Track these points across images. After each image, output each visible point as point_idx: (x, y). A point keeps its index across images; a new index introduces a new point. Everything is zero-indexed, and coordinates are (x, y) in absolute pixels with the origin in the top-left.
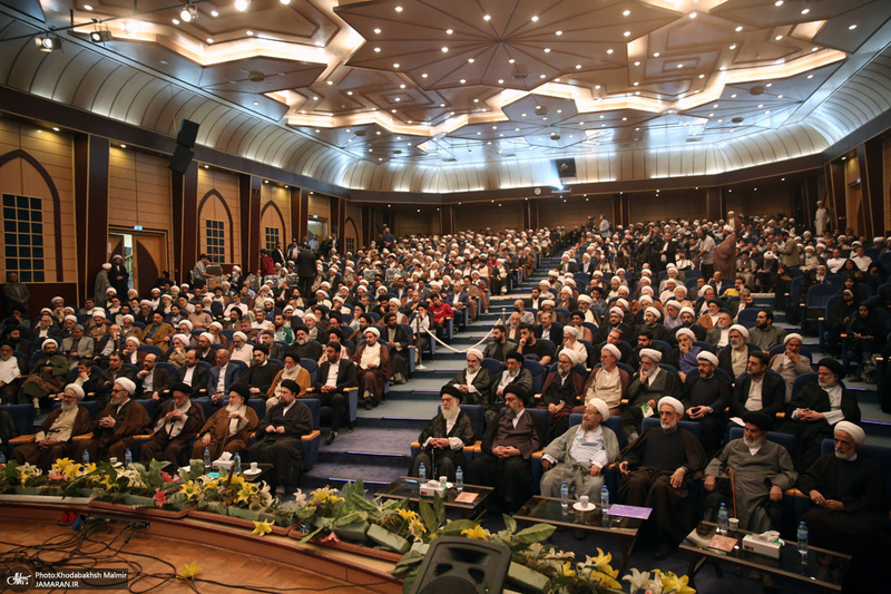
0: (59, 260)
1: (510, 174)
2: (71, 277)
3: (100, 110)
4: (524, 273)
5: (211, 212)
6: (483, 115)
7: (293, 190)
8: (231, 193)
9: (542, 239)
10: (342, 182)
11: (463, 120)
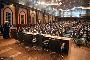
0: (35, 22)
1: (73, 15)
2: (35, 23)
3: (38, 9)
4: (75, 25)
5: (46, 18)
6: (72, 10)
7: (52, 16)
8: (47, 16)
9: (76, 22)
10: (56, 16)
11: (69, 10)
